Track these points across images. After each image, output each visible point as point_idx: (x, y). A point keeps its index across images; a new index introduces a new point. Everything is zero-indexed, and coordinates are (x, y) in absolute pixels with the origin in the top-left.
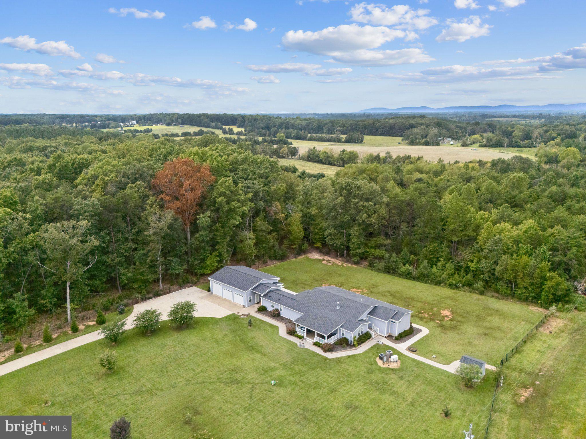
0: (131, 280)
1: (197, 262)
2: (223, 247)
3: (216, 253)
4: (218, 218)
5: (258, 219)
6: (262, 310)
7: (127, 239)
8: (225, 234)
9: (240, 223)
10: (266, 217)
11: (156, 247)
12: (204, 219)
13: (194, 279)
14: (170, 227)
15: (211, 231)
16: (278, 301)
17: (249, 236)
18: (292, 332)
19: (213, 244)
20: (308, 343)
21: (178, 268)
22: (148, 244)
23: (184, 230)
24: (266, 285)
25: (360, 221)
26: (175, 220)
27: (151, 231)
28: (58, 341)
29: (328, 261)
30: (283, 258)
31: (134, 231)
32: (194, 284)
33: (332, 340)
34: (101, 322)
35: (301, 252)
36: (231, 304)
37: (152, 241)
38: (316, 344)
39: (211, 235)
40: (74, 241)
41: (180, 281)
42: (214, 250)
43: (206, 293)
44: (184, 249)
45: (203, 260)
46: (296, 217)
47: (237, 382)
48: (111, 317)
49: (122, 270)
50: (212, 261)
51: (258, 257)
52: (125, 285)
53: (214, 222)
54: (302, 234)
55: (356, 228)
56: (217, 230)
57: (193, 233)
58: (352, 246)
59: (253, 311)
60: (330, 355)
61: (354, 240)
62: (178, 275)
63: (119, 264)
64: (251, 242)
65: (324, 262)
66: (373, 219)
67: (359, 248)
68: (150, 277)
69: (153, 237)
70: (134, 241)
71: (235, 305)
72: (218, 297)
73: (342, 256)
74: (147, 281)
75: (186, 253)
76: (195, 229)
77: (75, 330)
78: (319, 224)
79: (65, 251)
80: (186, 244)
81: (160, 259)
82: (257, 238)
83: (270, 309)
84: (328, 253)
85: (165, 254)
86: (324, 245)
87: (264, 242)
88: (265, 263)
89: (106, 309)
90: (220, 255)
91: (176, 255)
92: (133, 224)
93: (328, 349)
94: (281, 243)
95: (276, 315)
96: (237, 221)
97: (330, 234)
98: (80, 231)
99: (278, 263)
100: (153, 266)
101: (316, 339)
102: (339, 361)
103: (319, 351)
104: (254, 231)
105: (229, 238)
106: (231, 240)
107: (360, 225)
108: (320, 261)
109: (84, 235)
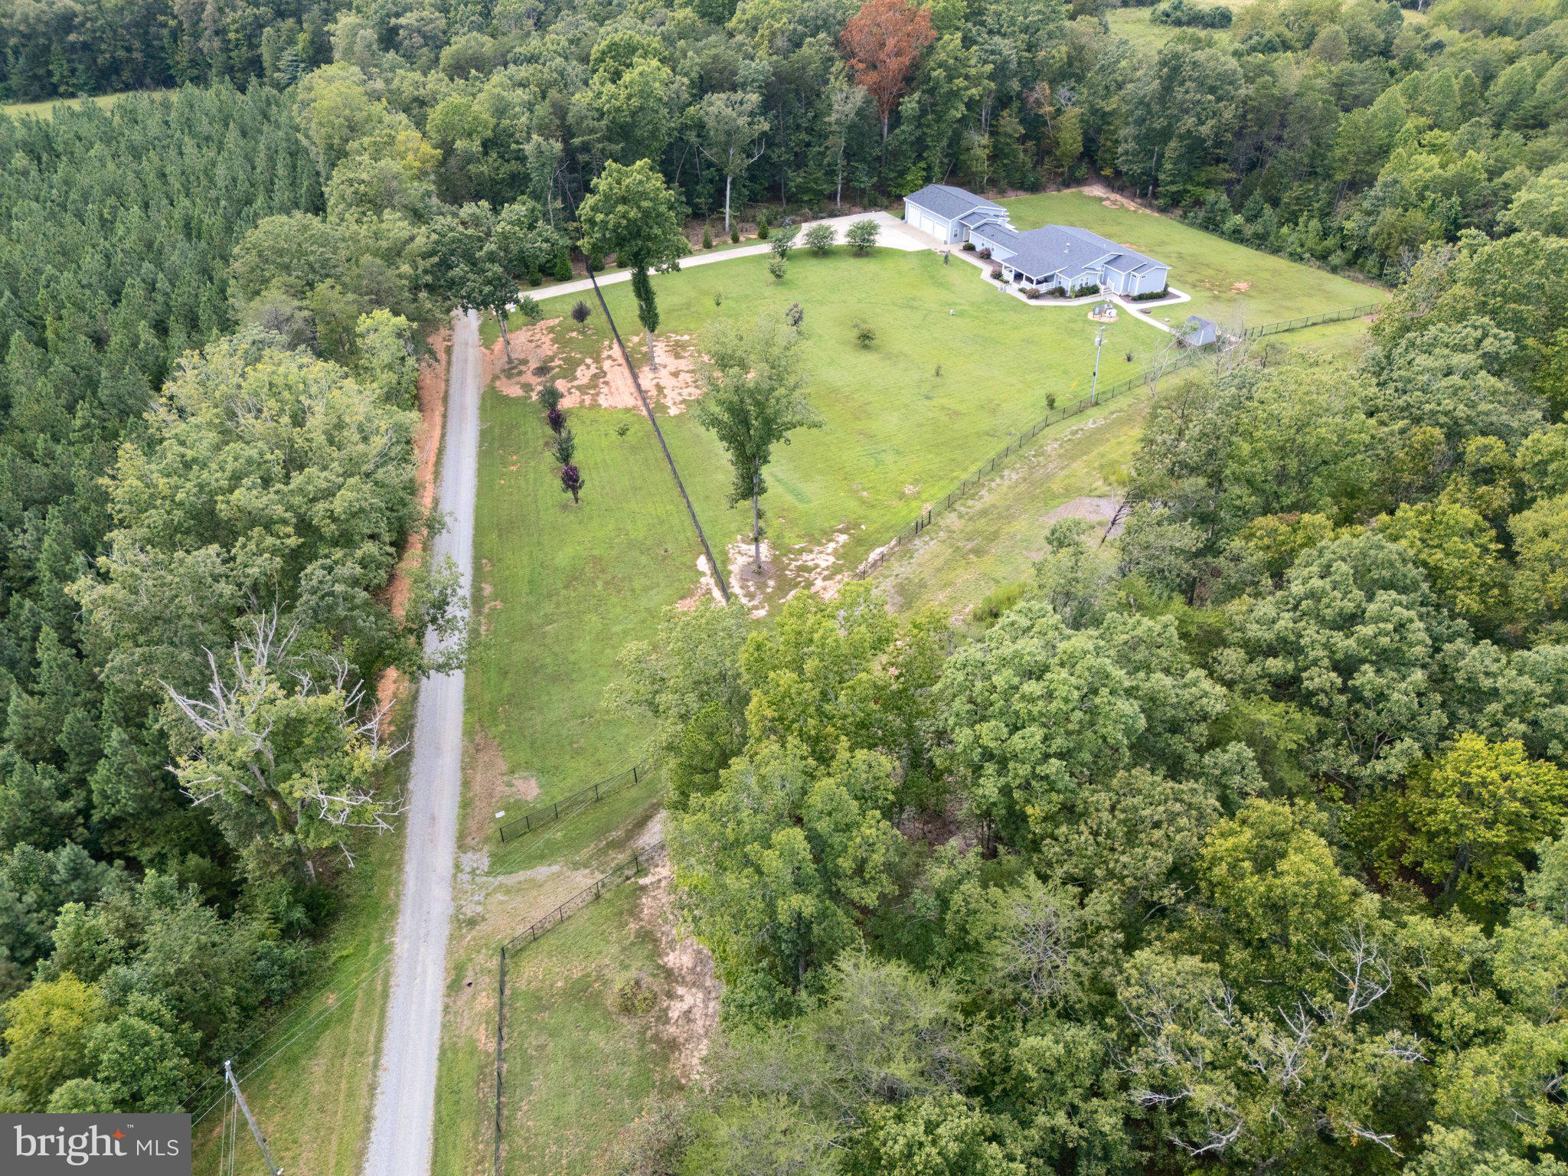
0: (802, 189)
1: (892, 175)
2: (936, 156)
3: (923, 164)
4: (933, 105)
5: (1005, 113)
6: (969, 248)
7: (798, 127)
8: (941, 134)
9: (964, 117)
10: (1020, 110)
11: (838, 143)
12: (910, 105)
13: (886, 202)
14: (860, 113)
15: (919, 126)
16: (992, 237)
17: (979, 142)
18: (997, 276)
19: (920, 147)
20: (1013, 289)
21: (866, 182)
22: (826, 137)
23: (878, 119)
24: (982, 216)
25: (1183, 130)
26: (868, 102)
27: (833, 118)
28: (717, 248)
29: (1114, 202)
30: (1035, 188)
31: (810, 115)
32: (886, 208)
33: (1043, 288)
34: (763, 236)
35: (1071, 181)
36: (930, 238)
37: (832, 133)
38: (1022, 290)
39: (918, 133)
40: (742, 121)
41: (866, 201)
42: (920, 157)
43: (898, 221)
44: (877, 152)
45: (902, 174)
46: (1072, 114)
47: (912, 307)
48: (775, 232)
49: (790, 174)
50: (914, 175)
51: (993, 182)
52: (794, 195)
53: (923, 112)
54: (1078, 147)
55: (1173, 144)
56: (928, 126)
57: (892, 128)
58: (1162, 177)
59: (956, 251)
60: (1033, 302)
61: (1168, 166)
62: (863, 191)
63: (788, 163)
64: (983, 154)
65: (1106, 203)
66: (1205, 130)
67: (1173, 183)
68: (826, 188)
69: (834, 128)
70: (810, 131)
71: (935, 240)
72: (912, 228)
73: (1144, 195)
74: (820, 193)
75: (879, 158)
76: (896, 119)
77: (736, 240)
78: (1114, 132)
79: (728, 134)
80: (879, 143)
81: (841, 162)
82: (995, 147)
83: (979, 248)
84: (1121, 190)
85: (849, 154)
86: (1118, 173)
87: (1006, 156)
88: (1002, 192)
89: (770, 223)
90: (929, 169)
91: (864, 160)
92: (809, 104)
93: (1035, 295)
94: (1039, 162)
95: (986, 256)
96: (958, 112)
97: (1126, 153)
98: (747, 107)
99: (1025, 196)
100: (831, 173)
101: (1024, 284)
102: (1042, 308)
103: (1023, 297)
104: (993, 134)
105: (945, 142)
106: (950, 146)
107: (1181, 137)
108: (1101, 199)
109: (752, 114)
